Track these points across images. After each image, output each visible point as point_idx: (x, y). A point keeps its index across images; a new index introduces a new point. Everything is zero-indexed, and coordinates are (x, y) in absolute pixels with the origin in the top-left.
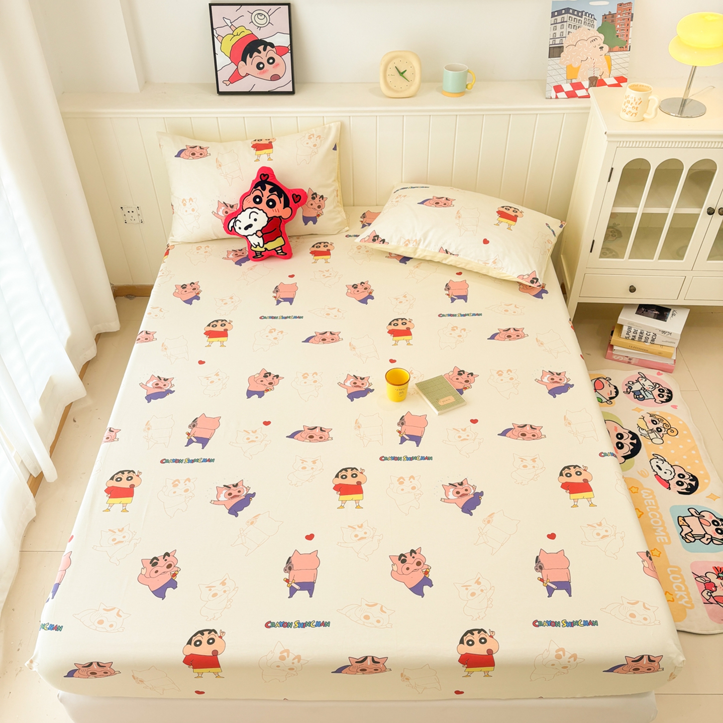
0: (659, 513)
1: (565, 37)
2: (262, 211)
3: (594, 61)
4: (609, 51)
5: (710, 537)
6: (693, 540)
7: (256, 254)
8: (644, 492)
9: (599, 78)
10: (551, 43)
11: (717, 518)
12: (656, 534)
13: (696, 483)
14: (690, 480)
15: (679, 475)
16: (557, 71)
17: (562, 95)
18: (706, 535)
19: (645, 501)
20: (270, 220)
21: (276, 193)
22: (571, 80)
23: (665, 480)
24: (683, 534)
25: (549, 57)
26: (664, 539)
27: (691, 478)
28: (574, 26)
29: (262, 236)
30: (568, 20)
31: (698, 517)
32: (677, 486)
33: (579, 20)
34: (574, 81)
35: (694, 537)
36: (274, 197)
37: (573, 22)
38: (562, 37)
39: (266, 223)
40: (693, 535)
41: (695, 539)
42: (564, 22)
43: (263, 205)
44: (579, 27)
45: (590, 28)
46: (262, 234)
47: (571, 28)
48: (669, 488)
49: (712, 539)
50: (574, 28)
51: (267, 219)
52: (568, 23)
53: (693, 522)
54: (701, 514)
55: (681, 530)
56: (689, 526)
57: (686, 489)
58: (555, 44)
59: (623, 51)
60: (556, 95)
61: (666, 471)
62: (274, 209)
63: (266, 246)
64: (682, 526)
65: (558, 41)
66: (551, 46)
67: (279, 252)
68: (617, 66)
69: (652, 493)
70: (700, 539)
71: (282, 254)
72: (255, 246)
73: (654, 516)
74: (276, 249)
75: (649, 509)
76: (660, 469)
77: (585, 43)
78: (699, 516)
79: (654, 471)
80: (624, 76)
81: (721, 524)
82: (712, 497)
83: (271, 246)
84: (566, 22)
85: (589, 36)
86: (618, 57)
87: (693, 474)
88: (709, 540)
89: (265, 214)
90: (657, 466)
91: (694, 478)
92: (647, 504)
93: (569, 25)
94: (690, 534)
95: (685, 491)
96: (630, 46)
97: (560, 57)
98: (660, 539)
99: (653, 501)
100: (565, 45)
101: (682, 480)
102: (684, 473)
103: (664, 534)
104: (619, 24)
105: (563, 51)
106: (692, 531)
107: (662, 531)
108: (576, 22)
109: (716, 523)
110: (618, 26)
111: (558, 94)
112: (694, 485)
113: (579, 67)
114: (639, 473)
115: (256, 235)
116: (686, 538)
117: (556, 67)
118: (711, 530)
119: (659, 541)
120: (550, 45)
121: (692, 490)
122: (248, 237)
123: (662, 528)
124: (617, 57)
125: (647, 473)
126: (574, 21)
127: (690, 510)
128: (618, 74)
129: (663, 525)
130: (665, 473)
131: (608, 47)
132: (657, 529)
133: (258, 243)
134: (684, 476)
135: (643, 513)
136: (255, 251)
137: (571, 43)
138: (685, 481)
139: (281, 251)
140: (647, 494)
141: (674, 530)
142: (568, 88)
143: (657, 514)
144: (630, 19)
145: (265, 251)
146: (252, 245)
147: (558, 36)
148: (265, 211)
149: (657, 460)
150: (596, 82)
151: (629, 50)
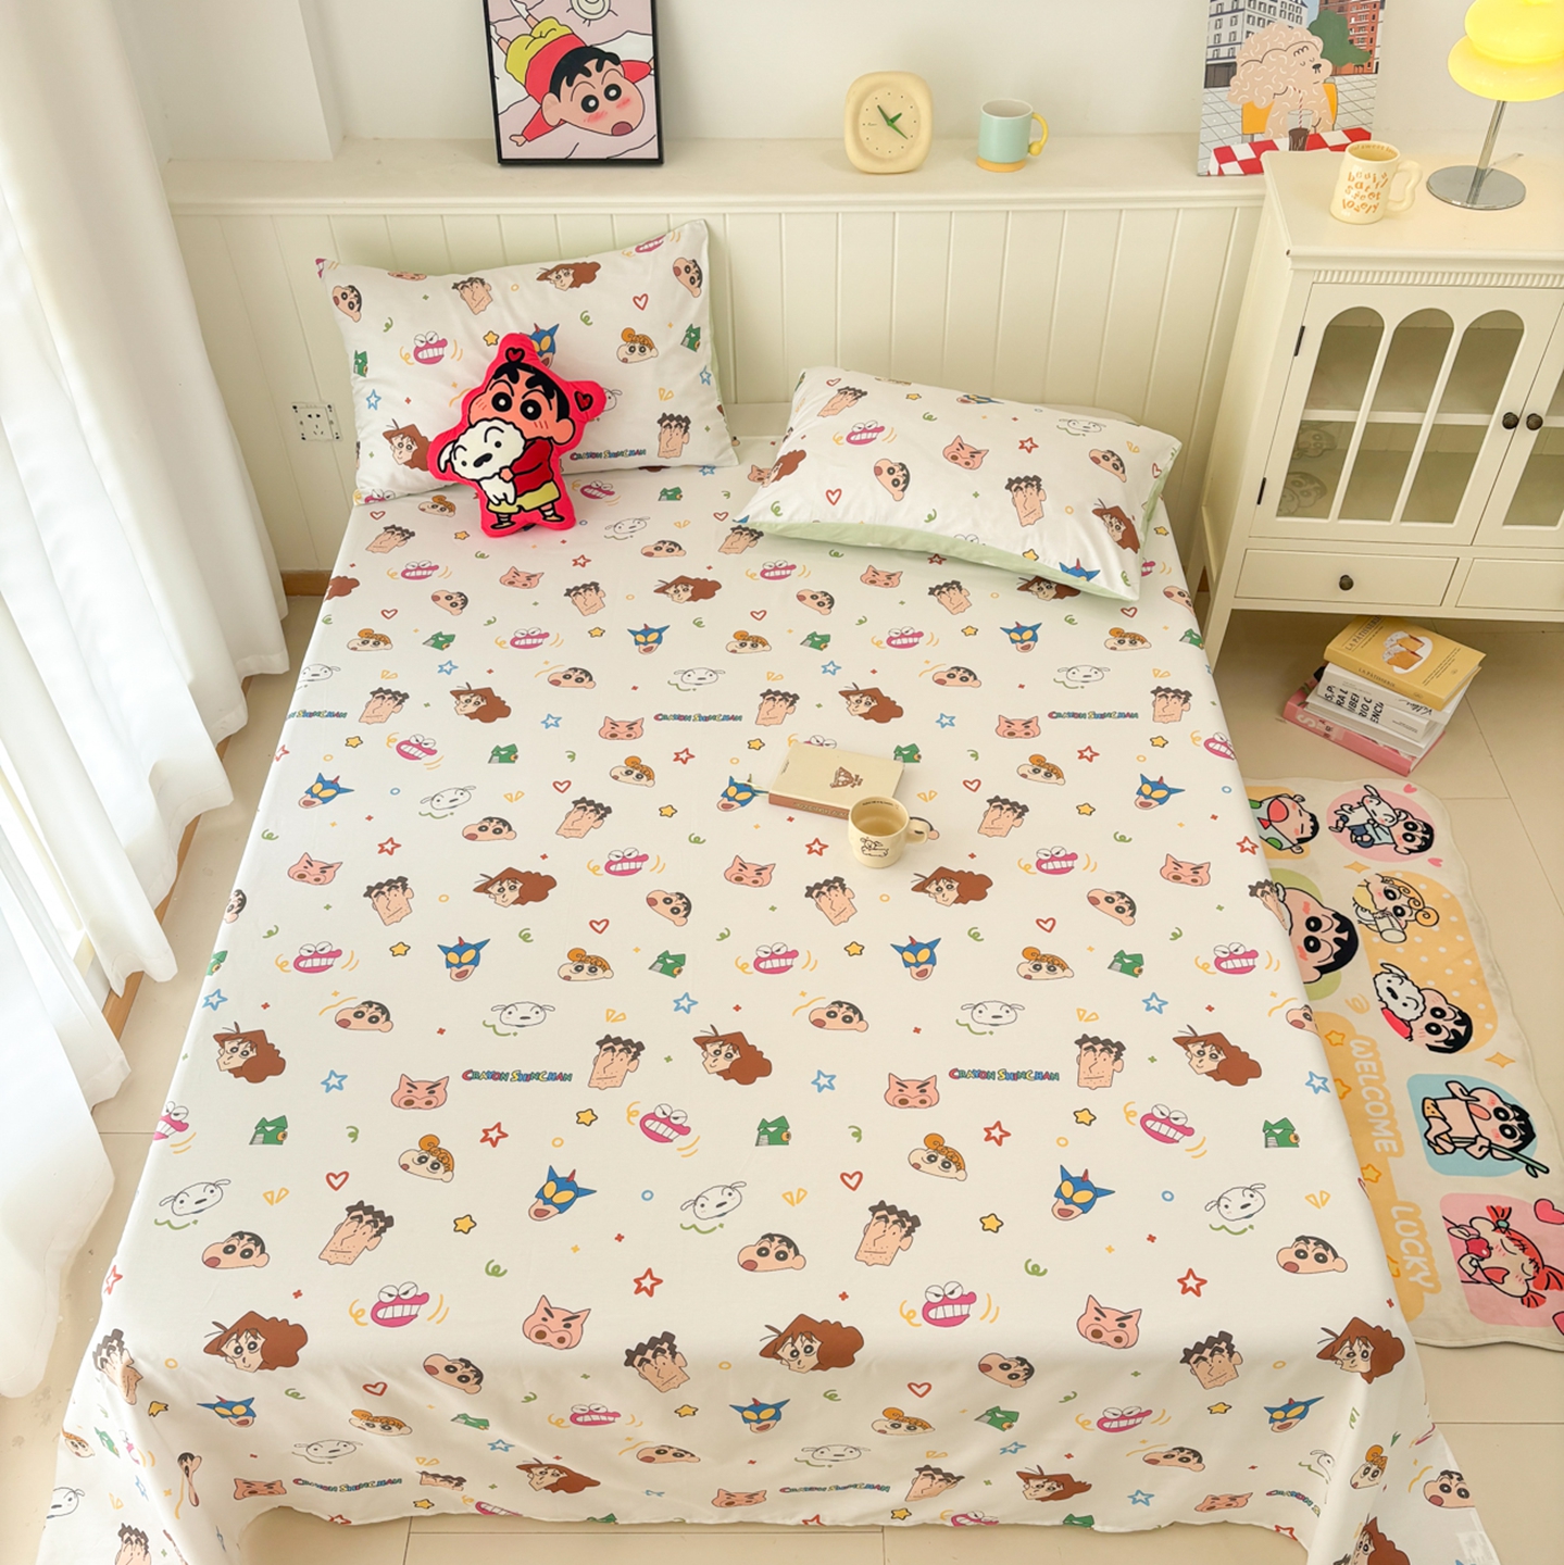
0: (1382, 1088)
1: (1240, 43)
2: (511, 426)
3: (1301, 95)
4: (1335, 73)
5: (1486, 1143)
6: (1449, 1148)
7: (499, 518)
8: (1357, 1045)
9: (1312, 132)
10: (1210, 56)
11: (1505, 1104)
12: (1375, 1134)
13: (1466, 1030)
14: (1457, 1023)
15: (1433, 1011)
16: (1221, 119)
17: (1232, 168)
18: (1479, 1138)
19: (1357, 1064)
20: (529, 444)
21: (540, 388)
22: (1253, 135)
23: (1402, 1020)
24: (1431, 1136)
25: (1206, 87)
26: (1390, 1145)
27: (1459, 1018)
28: (1259, 19)
29: (511, 480)
30: (1247, 7)
31: (1466, 1101)
32: (1427, 1034)
33: (1270, 7)
34: (1258, 138)
35: (1453, 1143)
36: (538, 397)
37: (1257, 10)
38: (1233, 43)
39: (521, 451)
40: (1451, 1138)
41: (1456, 1148)
42: (1238, 10)
43: (515, 413)
44: (1269, 21)
45: (1293, 24)
46: (511, 476)
47: (1253, 24)
48: (1410, 1038)
49: (1491, 1148)
50: (1259, 24)
51: (523, 442)
52: (1247, 13)
53: (1455, 1111)
54: (1472, 1094)
55: (1428, 1127)
56: (1444, 1119)
57: (1446, 1041)
58: (1218, 58)
59: (1363, 73)
60: (1220, 169)
61: (1407, 1001)
62: (537, 421)
63: (520, 501)
64: (1431, 1119)
65: (1224, 52)
66: (1209, 62)
67: (547, 513)
68: (1350, 107)
69: (1373, 1047)
70: (1465, 1148)
71: (554, 518)
72: (496, 502)
73: (1372, 1094)
74: (543, 508)
75: (1365, 1080)
76: (1395, 996)
77: (1283, 56)
78: (1469, 1098)
79: (1381, 1000)
80: (1364, 127)
81: (1512, 1116)
82: (1499, 1060)
83: (530, 501)
84: (1243, 10)
85: (1291, 42)
86: (1348, 84)
87: (1464, 1011)
88: (1485, 1150)
89: (518, 433)
90: (1389, 989)
91: (1465, 1020)
92: (1359, 1070)
93: (1249, 16)
94: (1445, 1136)
95: (1442, 1045)
96: (1377, 63)
97: (1229, 85)
98: (1381, 1145)
99: (1373, 1064)
100: (1239, 61)
101: (1440, 1022)
102: (1445, 1007)
103: (1391, 1134)
104: (1354, 15)
105: (1234, 74)
106: (1451, 1129)
107: (1387, 1128)
108: (1265, 11)
109: (1502, 1115)
110: (1353, 19)
111: (1222, 166)
112: (1462, 1033)
113: (1270, 107)
114: (1347, 1001)
115: (500, 478)
116: (1437, 1145)
117: (1222, 107)
118: (1491, 1128)
119: (1379, 1150)
120: (1208, 60)
121: (1457, 1043)
122: (482, 483)
123: (1387, 1122)
124: (1347, 87)
125: (1365, 1005)
126: (1260, 8)
127: (1450, 1085)
128: (1352, 124)
129: (1390, 1116)
130: (1405, 1005)
131: (1330, 64)
132: (1377, 1124)
133: (505, 495)
134: (1443, 1014)
135: (1350, 1089)
136: (497, 513)
137: (1253, 56)
138: (1445, 1023)
139: (551, 512)
140: (1362, 1049)
141: (1412, 1128)
142: (1244, 152)
143: (1380, 1092)
144: (1378, 5)
145: (519, 512)
146: (490, 500)
147: (1225, 40)
148: (517, 425)
149: (1390, 977)
150: (1304, 140)
151: (1376, 72)
